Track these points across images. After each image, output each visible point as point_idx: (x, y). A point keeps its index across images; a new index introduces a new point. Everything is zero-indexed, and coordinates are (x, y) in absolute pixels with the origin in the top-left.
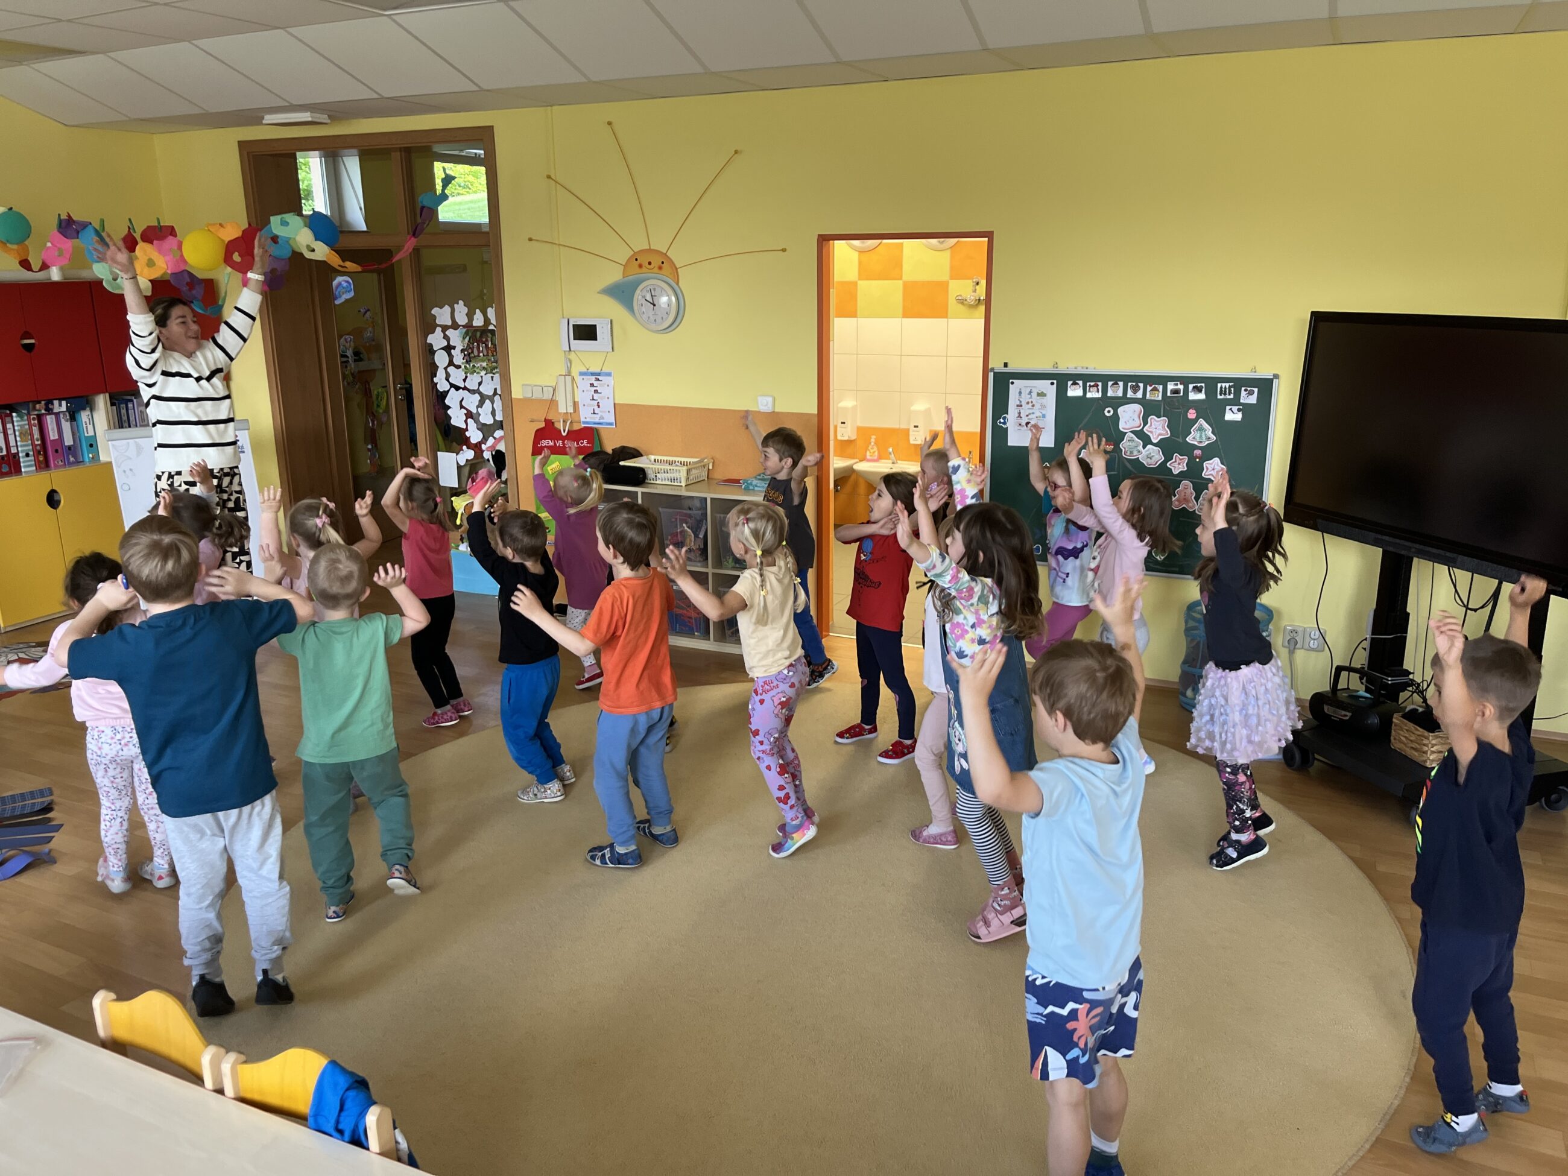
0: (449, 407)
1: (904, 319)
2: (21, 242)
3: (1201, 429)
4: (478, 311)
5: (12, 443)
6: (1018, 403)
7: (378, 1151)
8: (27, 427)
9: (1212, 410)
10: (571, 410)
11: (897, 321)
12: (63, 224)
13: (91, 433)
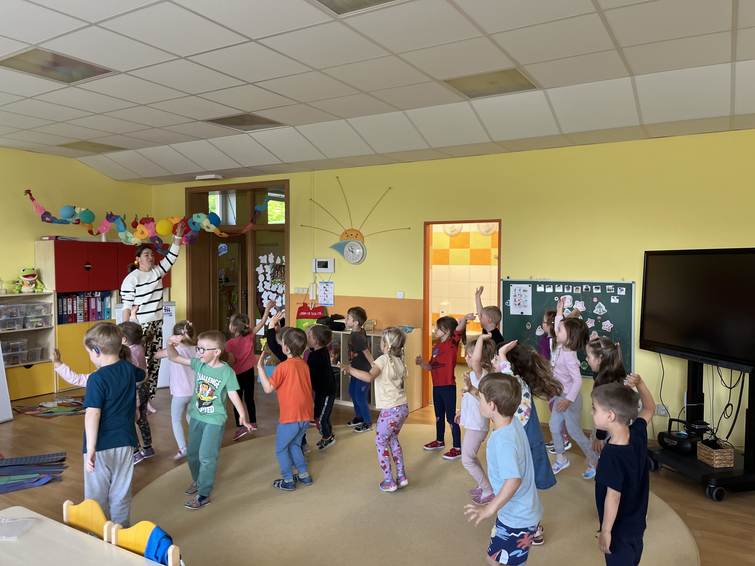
0: (263, 299)
1: (471, 266)
2: (90, 223)
3: (600, 307)
4: (278, 257)
5: (75, 309)
6: (514, 295)
8: (82, 302)
9: (605, 298)
10: (315, 299)
11: (467, 267)
13: (109, 307)
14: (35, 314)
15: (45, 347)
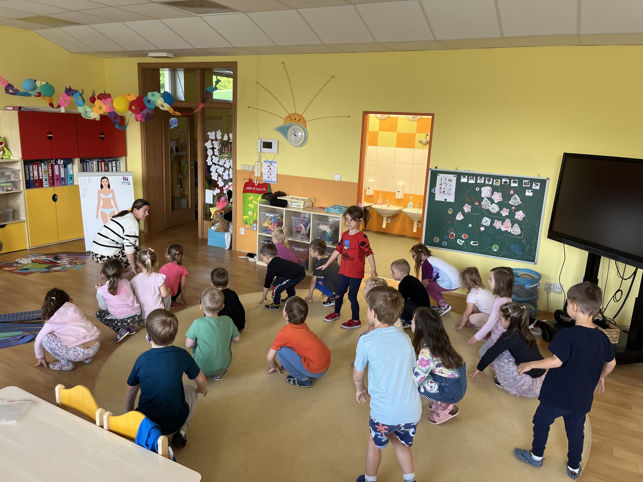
0: (211, 172)
1: (397, 148)
2: (50, 96)
3: (515, 198)
4: (226, 134)
5: (41, 175)
6: (440, 183)
7: (161, 454)
8: (47, 169)
9: (520, 191)
10: (259, 176)
11: (393, 149)
12: (67, 91)
13: (72, 173)
14: (5, 179)
15: (16, 209)
